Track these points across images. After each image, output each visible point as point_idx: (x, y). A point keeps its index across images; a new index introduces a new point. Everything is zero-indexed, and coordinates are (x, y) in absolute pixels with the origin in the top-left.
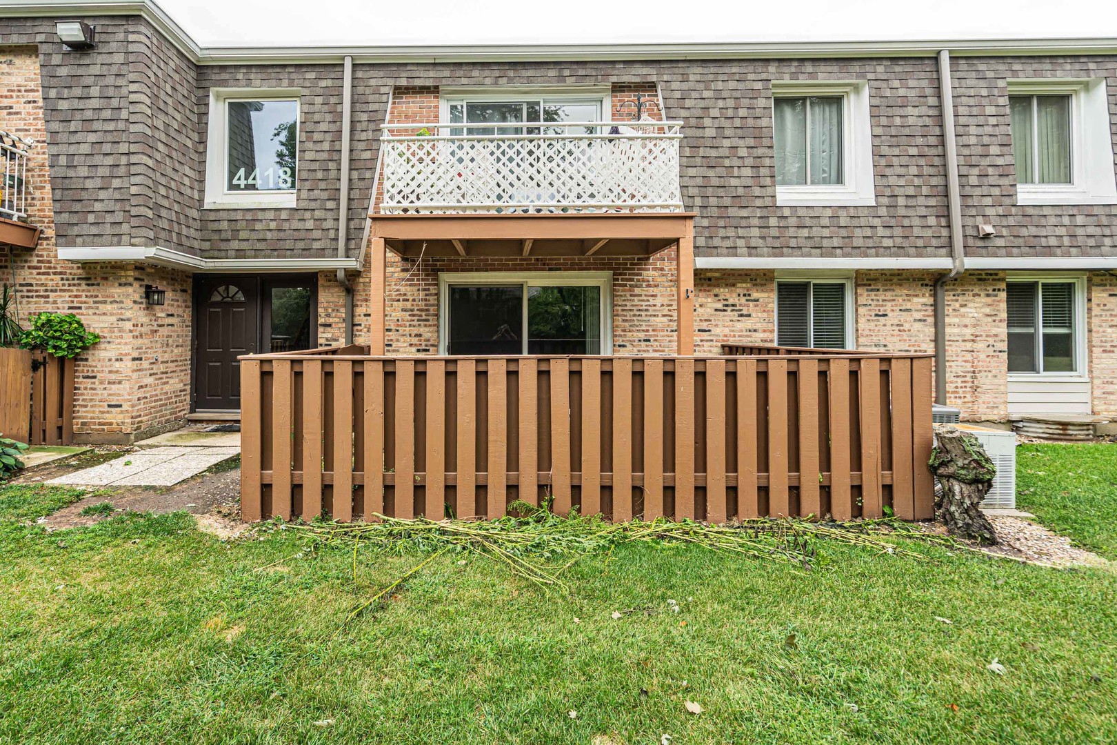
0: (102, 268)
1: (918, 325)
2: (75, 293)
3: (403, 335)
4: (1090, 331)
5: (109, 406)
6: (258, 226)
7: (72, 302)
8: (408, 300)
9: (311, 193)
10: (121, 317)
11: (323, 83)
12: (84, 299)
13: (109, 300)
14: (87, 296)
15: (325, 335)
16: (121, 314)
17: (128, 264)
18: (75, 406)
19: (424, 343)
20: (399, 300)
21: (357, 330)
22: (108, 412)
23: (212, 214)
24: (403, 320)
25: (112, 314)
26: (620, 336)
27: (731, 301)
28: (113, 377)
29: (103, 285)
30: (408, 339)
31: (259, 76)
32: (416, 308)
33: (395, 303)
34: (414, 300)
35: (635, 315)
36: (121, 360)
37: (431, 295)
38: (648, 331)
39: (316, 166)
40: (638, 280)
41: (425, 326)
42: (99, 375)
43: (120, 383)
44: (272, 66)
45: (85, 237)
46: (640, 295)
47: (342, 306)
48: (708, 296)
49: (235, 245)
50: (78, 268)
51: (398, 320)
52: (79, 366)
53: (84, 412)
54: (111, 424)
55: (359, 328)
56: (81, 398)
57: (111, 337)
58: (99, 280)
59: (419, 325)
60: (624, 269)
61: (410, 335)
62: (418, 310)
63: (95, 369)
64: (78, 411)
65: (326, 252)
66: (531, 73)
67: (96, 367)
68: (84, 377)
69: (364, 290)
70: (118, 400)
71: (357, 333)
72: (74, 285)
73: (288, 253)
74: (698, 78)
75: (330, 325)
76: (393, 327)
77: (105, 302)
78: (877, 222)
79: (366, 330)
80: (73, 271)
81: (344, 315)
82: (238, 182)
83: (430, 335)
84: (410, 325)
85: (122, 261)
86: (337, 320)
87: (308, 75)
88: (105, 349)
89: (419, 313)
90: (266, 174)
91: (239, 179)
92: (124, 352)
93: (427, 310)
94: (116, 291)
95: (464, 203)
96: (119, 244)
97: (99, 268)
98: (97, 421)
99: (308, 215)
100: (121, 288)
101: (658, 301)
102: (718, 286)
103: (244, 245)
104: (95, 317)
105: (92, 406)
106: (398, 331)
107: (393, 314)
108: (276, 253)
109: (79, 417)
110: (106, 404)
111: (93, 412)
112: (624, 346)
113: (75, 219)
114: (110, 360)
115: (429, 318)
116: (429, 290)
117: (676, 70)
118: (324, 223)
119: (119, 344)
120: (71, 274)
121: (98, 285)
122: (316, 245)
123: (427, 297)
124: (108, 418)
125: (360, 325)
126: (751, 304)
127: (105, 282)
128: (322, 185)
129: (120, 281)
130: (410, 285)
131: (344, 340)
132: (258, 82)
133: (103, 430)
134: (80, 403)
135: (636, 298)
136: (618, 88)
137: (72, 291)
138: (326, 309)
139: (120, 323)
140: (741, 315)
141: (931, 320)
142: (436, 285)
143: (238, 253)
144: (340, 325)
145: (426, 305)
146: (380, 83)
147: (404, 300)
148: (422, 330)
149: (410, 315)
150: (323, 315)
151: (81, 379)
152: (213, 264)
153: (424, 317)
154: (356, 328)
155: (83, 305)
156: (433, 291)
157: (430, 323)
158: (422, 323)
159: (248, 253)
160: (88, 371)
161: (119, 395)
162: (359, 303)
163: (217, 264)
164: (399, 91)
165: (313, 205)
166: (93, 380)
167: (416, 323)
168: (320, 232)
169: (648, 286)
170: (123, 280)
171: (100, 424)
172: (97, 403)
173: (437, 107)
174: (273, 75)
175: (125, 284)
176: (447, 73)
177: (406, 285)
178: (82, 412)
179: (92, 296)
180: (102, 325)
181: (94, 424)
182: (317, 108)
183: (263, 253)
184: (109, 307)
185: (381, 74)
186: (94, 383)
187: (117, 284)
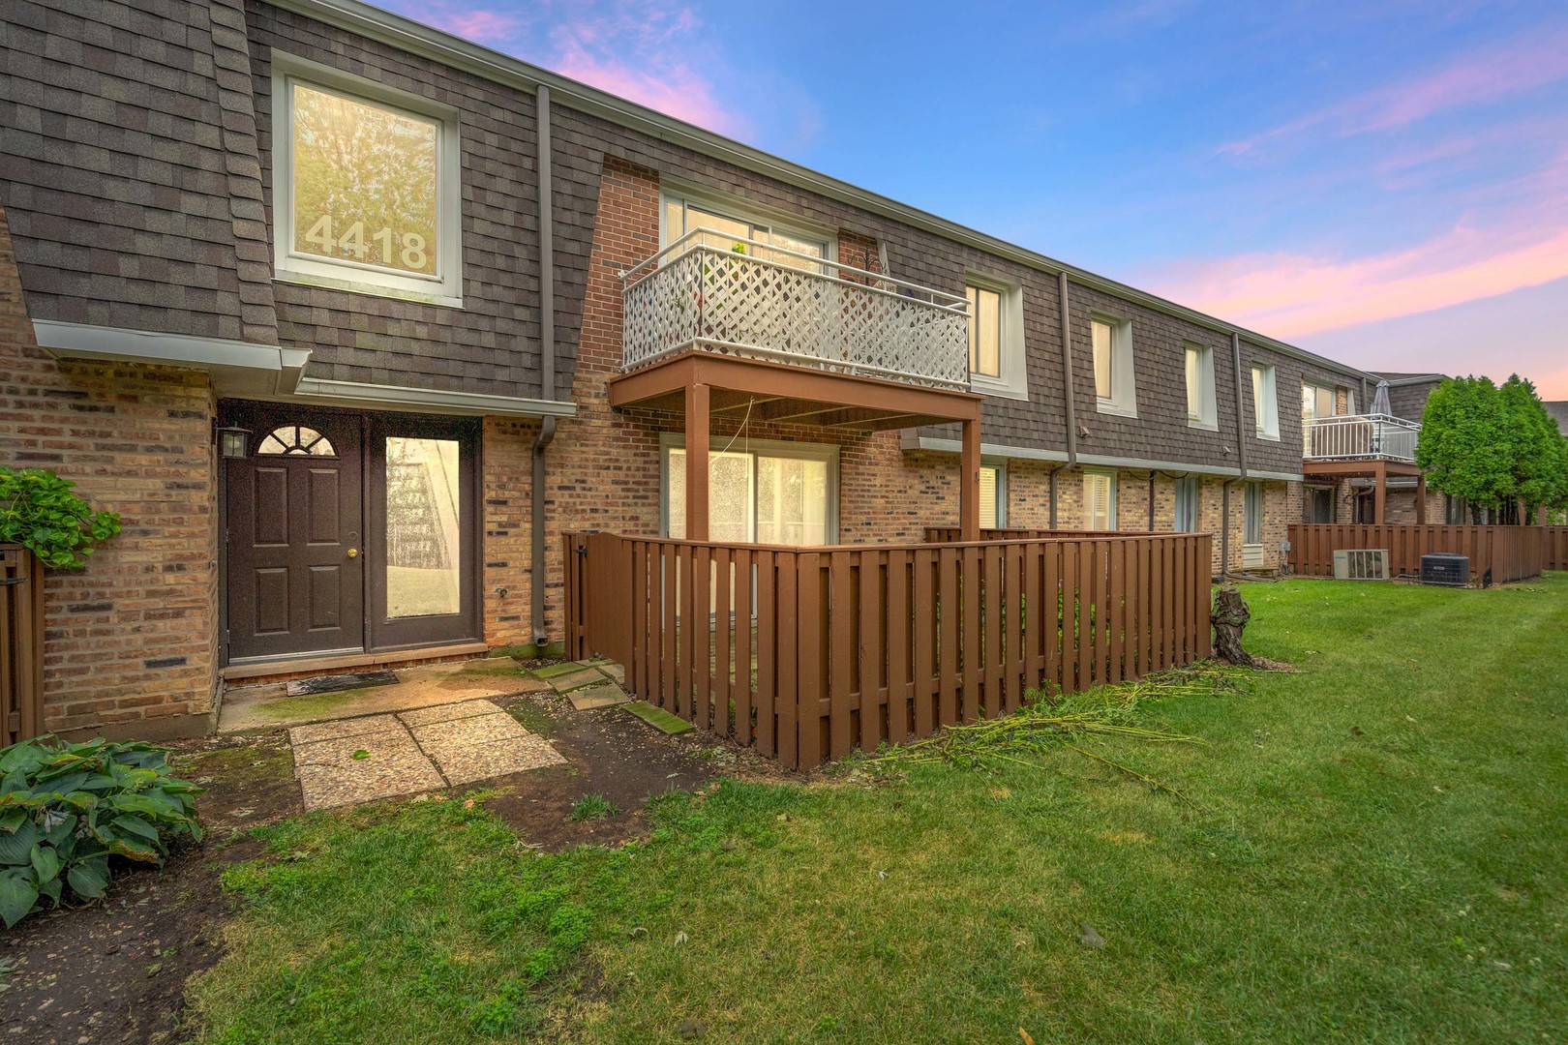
0: (118, 374)
1: (1042, 509)
2: (38, 424)
3: (614, 518)
4: (1118, 514)
5: (149, 664)
6: (392, 329)
7: (33, 443)
8: (620, 468)
9: (487, 289)
10: (179, 481)
11: (499, 114)
12: (67, 438)
13: (142, 444)
14: (75, 433)
15: (497, 518)
16: (178, 474)
17: (191, 374)
18: (49, 674)
19: (641, 529)
20: (608, 468)
21: (549, 511)
22: (147, 677)
23: (295, 292)
24: (614, 496)
25: (150, 474)
26: (847, 519)
27: (931, 484)
28: (159, 603)
29: (125, 411)
30: (621, 523)
31: (378, 61)
32: (631, 480)
33: (604, 472)
34: (629, 469)
35: (859, 496)
36: (180, 568)
37: (651, 462)
38: (869, 513)
39: (494, 246)
40: (862, 458)
41: (643, 505)
42: (118, 603)
43: (178, 614)
44: (404, 53)
45: (116, 306)
46: (863, 474)
47: (524, 473)
48: (915, 477)
49: (348, 356)
50: (49, 368)
51: (607, 496)
52: (58, 585)
53: (78, 684)
54: (158, 700)
55: (550, 507)
56: (66, 655)
57: (150, 522)
58: (112, 401)
59: (636, 504)
60: (851, 444)
61: (624, 518)
62: (634, 483)
63: (108, 591)
64: (59, 685)
65: (520, 387)
66: (769, 191)
67: (110, 585)
68: (72, 610)
69: (559, 451)
70: (173, 650)
71: (549, 515)
72: (36, 406)
73: (454, 382)
74: (915, 246)
75: (504, 503)
76: (599, 507)
77: (133, 449)
78: (1029, 416)
79: (560, 509)
80: (31, 375)
81: (527, 487)
82: (318, 240)
83: (649, 517)
84: (624, 504)
85: (176, 365)
86: (516, 494)
87: (472, 92)
88: (136, 547)
89: (635, 487)
90: (376, 236)
91: (320, 234)
92: (187, 553)
93: (646, 483)
94: (163, 427)
95: (789, 352)
96: (213, 333)
97: (110, 373)
98: (118, 698)
99: (484, 324)
100: (174, 420)
101: (878, 481)
102: (922, 467)
103: (366, 359)
104: (102, 479)
105: (100, 670)
106: (606, 511)
107: (601, 488)
108: (430, 380)
109: (64, 697)
110: (140, 661)
111: (106, 681)
112: (849, 530)
113: (82, 262)
114: (149, 569)
115: (649, 494)
116: (648, 455)
117: (898, 233)
118: (513, 341)
119: (173, 536)
120: (23, 380)
121: (112, 410)
122: (502, 375)
123: (647, 466)
124: (149, 689)
125: (552, 502)
126: (945, 487)
127: (127, 405)
128: (505, 280)
129: (170, 407)
130: (624, 447)
131: (528, 526)
132: (377, 72)
133: (137, 715)
134: (65, 665)
135: (860, 477)
136: (844, 236)
137: (30, 419)
138: (498, 476)
139: (173, 493)
140: (938, 498)
141: (1048, 504)
142: (657, 449)
143: (355, 371)
144: (521, 502)
145: (644, 476)
146: (588, 144)
147: (615, 468)
148: (639, 511)
149: (623, 490)
150: (493, 486)
151: (64, 615)
152: (315, 388)
153: (641, 493)
154: (547, 507)
155: (65, 453)
156: (655, 458)
157: (649, 501)
158: (639, 501)
159: (375, 373)
160: (85, 596)
161: (178, 639)
162: (551, 469)
163: (323, 389)
164: (612, 164)
165: (491, 309)
166: (104, 614)
167: (630, 501)
168: (507, 354)
169: (870, 464)
170: (181, 406)
171: (124, 704)
172: (116, 661)
173: (656, 201)
174: (404, 70)
175: (186, 415)
176: (675, 159)
177: (619, 446)
178: (71, 685)
179: (92, 434)
180: (122, 497)
181: (111, 705)
182: (489, 151)
183: (405, 377)
184: (144, 459)
185: (589, 130)
186: (107, 620)
187: (163, 413)
